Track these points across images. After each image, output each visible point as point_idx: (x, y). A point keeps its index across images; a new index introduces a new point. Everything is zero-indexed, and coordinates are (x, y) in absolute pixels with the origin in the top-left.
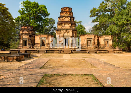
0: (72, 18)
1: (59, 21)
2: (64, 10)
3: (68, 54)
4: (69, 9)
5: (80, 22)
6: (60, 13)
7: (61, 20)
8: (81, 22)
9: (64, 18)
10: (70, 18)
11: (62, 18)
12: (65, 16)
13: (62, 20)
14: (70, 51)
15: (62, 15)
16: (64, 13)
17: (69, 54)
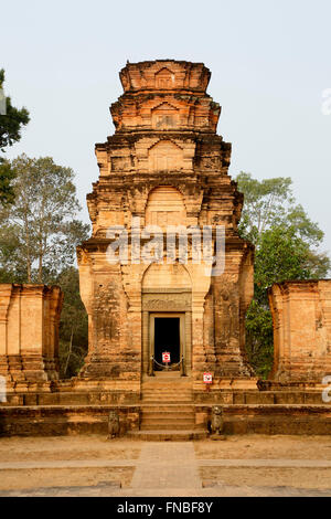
0: (210, 146)
1: (108, 173)
2: (144, 83)
3: (184, 439)
4: (189, 75)
5: (276, 187)
6: (115, 109)
7: (119, 164)
8: (288, 181)
9: (142, 146)
10: (190, 149)
11: (125, 152)
12: (150, 133)
13: (125, 165)
14: (201, 417)
15: (131, 122)
16: (146, 108)
17: (192, 438)
